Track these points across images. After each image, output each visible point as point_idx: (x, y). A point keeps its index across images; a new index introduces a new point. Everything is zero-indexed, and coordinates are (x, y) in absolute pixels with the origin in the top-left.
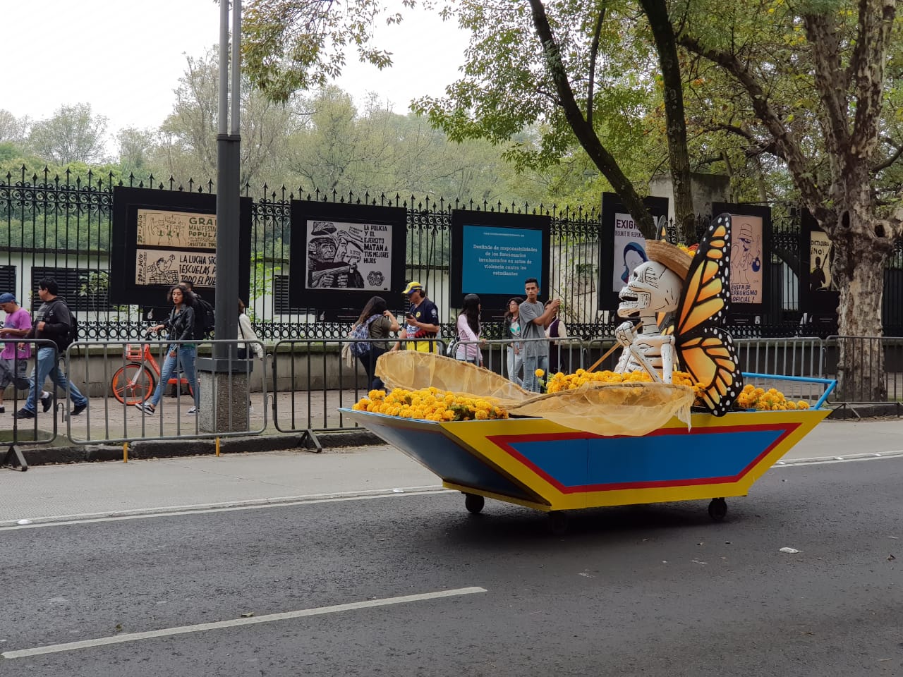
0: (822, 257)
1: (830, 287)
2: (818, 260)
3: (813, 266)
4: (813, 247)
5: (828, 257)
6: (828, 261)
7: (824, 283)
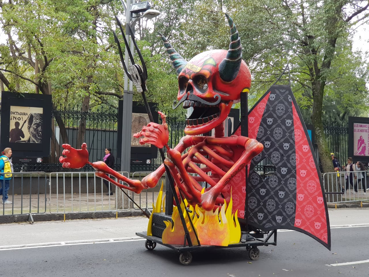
0: (21, 122)
1: (29, 140)
2: (17, 124)
3: (12, 126)
4: (12, 116)
5: (27, 122)
6: (26, 124)
7: (23, 137)
